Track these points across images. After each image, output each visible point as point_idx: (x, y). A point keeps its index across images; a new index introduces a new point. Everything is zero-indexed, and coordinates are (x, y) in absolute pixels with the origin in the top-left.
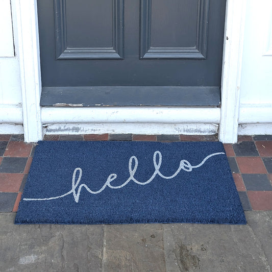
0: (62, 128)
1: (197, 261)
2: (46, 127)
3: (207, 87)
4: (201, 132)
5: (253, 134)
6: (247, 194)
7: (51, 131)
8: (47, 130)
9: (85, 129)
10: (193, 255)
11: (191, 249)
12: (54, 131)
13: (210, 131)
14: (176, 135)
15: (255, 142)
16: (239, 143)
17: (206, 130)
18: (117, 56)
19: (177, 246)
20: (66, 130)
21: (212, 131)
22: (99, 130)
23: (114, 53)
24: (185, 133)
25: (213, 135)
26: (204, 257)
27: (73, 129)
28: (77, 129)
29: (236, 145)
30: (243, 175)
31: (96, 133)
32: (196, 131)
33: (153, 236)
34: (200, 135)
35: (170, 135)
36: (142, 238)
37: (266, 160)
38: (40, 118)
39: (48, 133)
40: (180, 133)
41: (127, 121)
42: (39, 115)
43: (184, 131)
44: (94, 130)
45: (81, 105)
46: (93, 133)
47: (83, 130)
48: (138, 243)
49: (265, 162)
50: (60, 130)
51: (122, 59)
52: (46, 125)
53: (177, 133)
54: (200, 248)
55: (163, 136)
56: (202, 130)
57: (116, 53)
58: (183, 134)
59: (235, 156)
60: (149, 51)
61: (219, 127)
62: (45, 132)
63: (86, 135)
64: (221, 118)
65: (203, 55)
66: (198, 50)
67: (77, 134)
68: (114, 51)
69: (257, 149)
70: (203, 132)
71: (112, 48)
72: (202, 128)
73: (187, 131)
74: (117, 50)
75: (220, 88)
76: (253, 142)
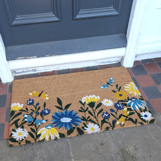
0: (25, 70)
1: (135, 159)
2: (14, 72)
3: (118, 35)
4: (111, 62)
5: (141, 60)
6: (150, 102)
7: (18, 73)
8: (16, 73)
10: (131, 155)
11: (129, 150)
12: (20, 73)
13: (116, 61)
15: (143, 65)
16: (134, 67)
17: (114, 61)
18: (56, 19)
19: (119, 150)
20: (28, 71)
21: (117, 61)
22: (49, 69)
23: (54, 17)
24: (102, 64)
25: (118, 63)
26: (139, 155)
27: (32, 71)
28: (35, 70)
29: (132, 68)
30: (143, 88)
31: (47, 71)
32: (108, 62)
33: (102, 144)
34: (110, 64)
36: (96, 147)
37: (152, 76)
38: (8, 68)
39: (16, 75)
41: (67, 62)
42: (8, 66)
43: (101, 63)
44: (46, 70)
45: (35, 57)
46: (45, 71)
47: (39, 70)
48: (94, 151)
49: (152, 78)
50: (24, 72)
51: (60, 21)
52: (14, 71)
53: (96, 65)
54: (134, 149)
56: (112, 61)
57: (55, 16)
58: (100, 64)
59: (134, 76)
60: (80, 13)
61: (123, 58)
62: (14, 74)
63: (41, 73)
64: (125, 54)
65: (118, 12)
66: (115, 9)
67: (35, 73)
68: (54, 15)
69: (145, 69)
70: (112, 62)
71: (52, 13)
72: (112, 60)
73: (102, 63)
74: (56, 14)
75: (126, 34)
76: (142, 65)
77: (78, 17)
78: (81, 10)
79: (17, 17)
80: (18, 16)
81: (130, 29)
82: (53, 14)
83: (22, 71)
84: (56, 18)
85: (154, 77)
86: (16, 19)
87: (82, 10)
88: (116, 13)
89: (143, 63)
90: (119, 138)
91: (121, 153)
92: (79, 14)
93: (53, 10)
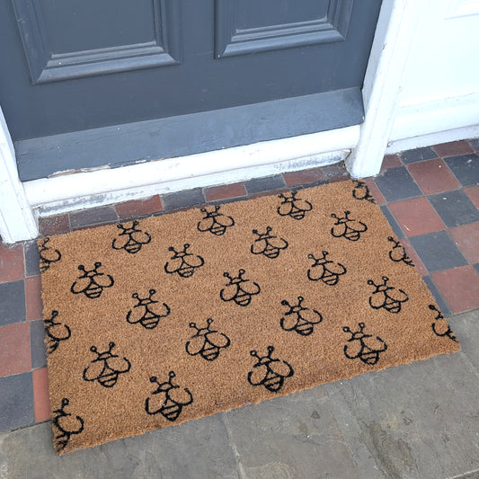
0: (71, 201)
3: (339, 91)
4: (317, 163)
5: (399, 151)
6: (433, 280)
7: (49, 209)
8: (42, 211)
9: (114, 197)
11: (389, 427)
12: (56, 208)
13: (331, 160)
14: (276, 176)
15: (407, 167)
16: (382, 174)
17: (325, 160)
18: (167, 58)
19: (363, 426)
20: (79, 203)
21: (335, 159)
22: (142, 192)
23: (161, 53)
24: (291, 170)
25: (336, 164)
26: (415, 438)
27: (92, 200)
28: (100, 199)
29: (379, 178)
30: (412, 239)
31: (136, 197)
32: (308, 163)
33: (315, 415)
34: (314, 168)
35: (267, 178)
36: (298, 425)
37: (435, 201)
38: (24, 200)
39: (44, 215)
40: (283, 171)
41: (195, 174)
42: (23, 196)
43: (289, 167)
44: (133, 194)
45: (106, 167)
46: (130, 198)
47: (111, 198)
48: (296, 437)
50: (66, 205)
51: (179, 64)
52: (39, 206)
53: (277, 172)
54: (401, 421)
55: (254, 180)
57: (165, 52)
58: (288, 171)
59: (386, 203)
60: (234, 38)
61: (351, 153)
62: (38, 214)
63: (119, 204)
64: (360, 141)
65: (341, 33)
66: (332, 23)
67: (99, 204)
68: (160, 49)
69: (415, 181)
70: (321, 162)
71: (154, 42)
72: (320, 158)
73: (294, 166)
74: (166, 47)
75: (361, 89)
76: (404, 168)
77: (230, 49)
78: (238, 31)
79: (51, 59)
80: (53, 56)
81: (374, 76)
82: (157, 45)
83: (61, 203)
84: (167, 55)
85: (438, 203)
86: (50, 63)
87: (242, 31)
88: (335, 34)
89: (406, 162)
90: (360, 392)
91: (368, 436)
92: (234, 43)
93: (158, 37)
